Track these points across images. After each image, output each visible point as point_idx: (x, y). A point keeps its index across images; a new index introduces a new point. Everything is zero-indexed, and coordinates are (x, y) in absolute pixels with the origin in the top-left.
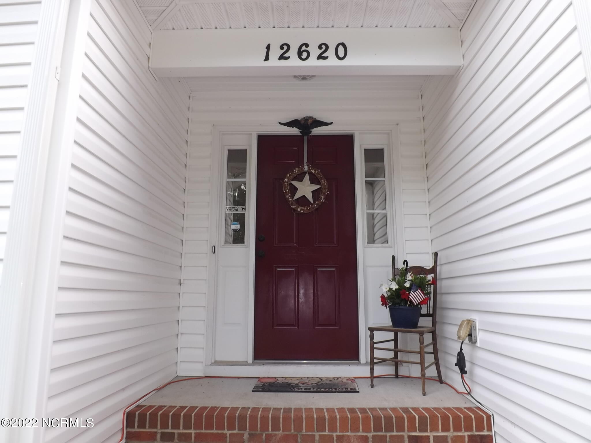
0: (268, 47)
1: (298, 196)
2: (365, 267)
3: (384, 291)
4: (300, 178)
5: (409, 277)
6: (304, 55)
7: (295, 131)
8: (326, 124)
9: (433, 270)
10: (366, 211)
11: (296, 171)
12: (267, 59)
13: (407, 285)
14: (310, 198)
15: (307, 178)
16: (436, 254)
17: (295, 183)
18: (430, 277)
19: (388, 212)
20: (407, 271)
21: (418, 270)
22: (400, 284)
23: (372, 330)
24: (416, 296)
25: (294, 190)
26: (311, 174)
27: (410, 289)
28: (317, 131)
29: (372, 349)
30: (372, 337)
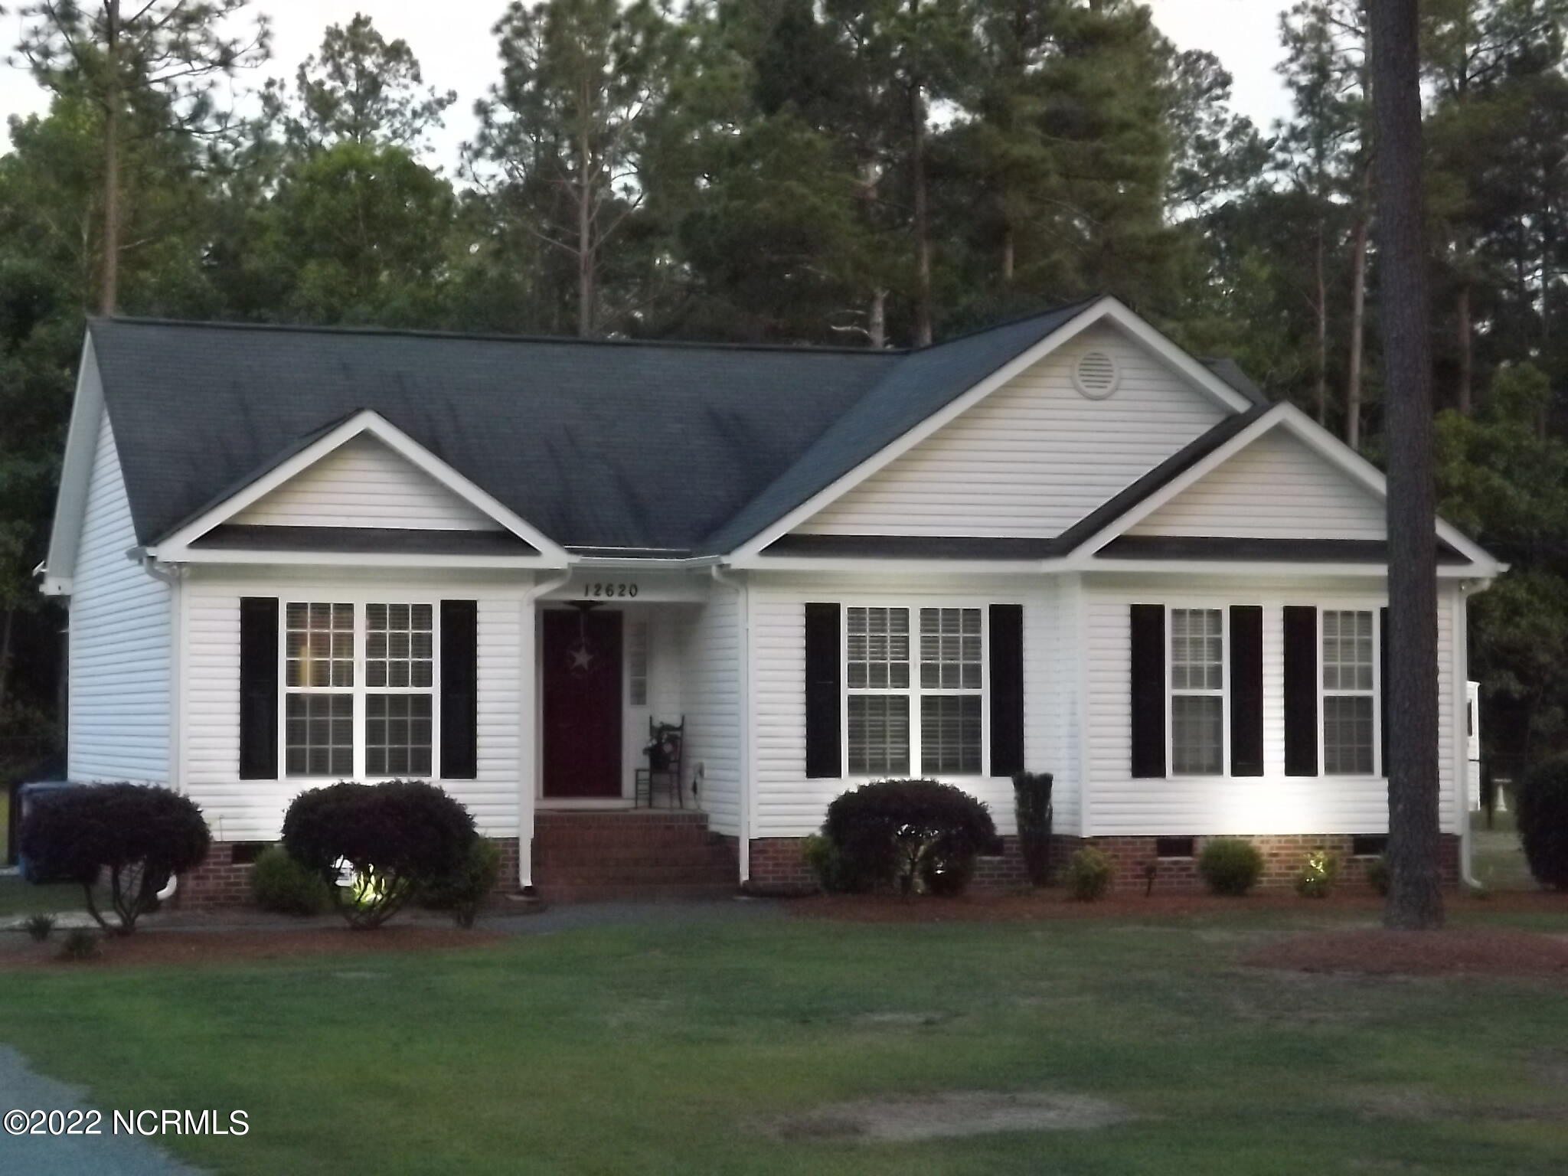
1: (576, 664)
2: (628, 724)
5: (664, 734)
9: (681, 728)
10: (630, 678)
14: (586, 666)
15: (583, 649)
16: (683, 717)
18: (679, 734)
19: (648, 678)
20: (662, 730)
21: (671, 729)
23: (637, 771)
24: (668, 748)
27: (664, 743)
29: (636, 784)
30: (637, 776)
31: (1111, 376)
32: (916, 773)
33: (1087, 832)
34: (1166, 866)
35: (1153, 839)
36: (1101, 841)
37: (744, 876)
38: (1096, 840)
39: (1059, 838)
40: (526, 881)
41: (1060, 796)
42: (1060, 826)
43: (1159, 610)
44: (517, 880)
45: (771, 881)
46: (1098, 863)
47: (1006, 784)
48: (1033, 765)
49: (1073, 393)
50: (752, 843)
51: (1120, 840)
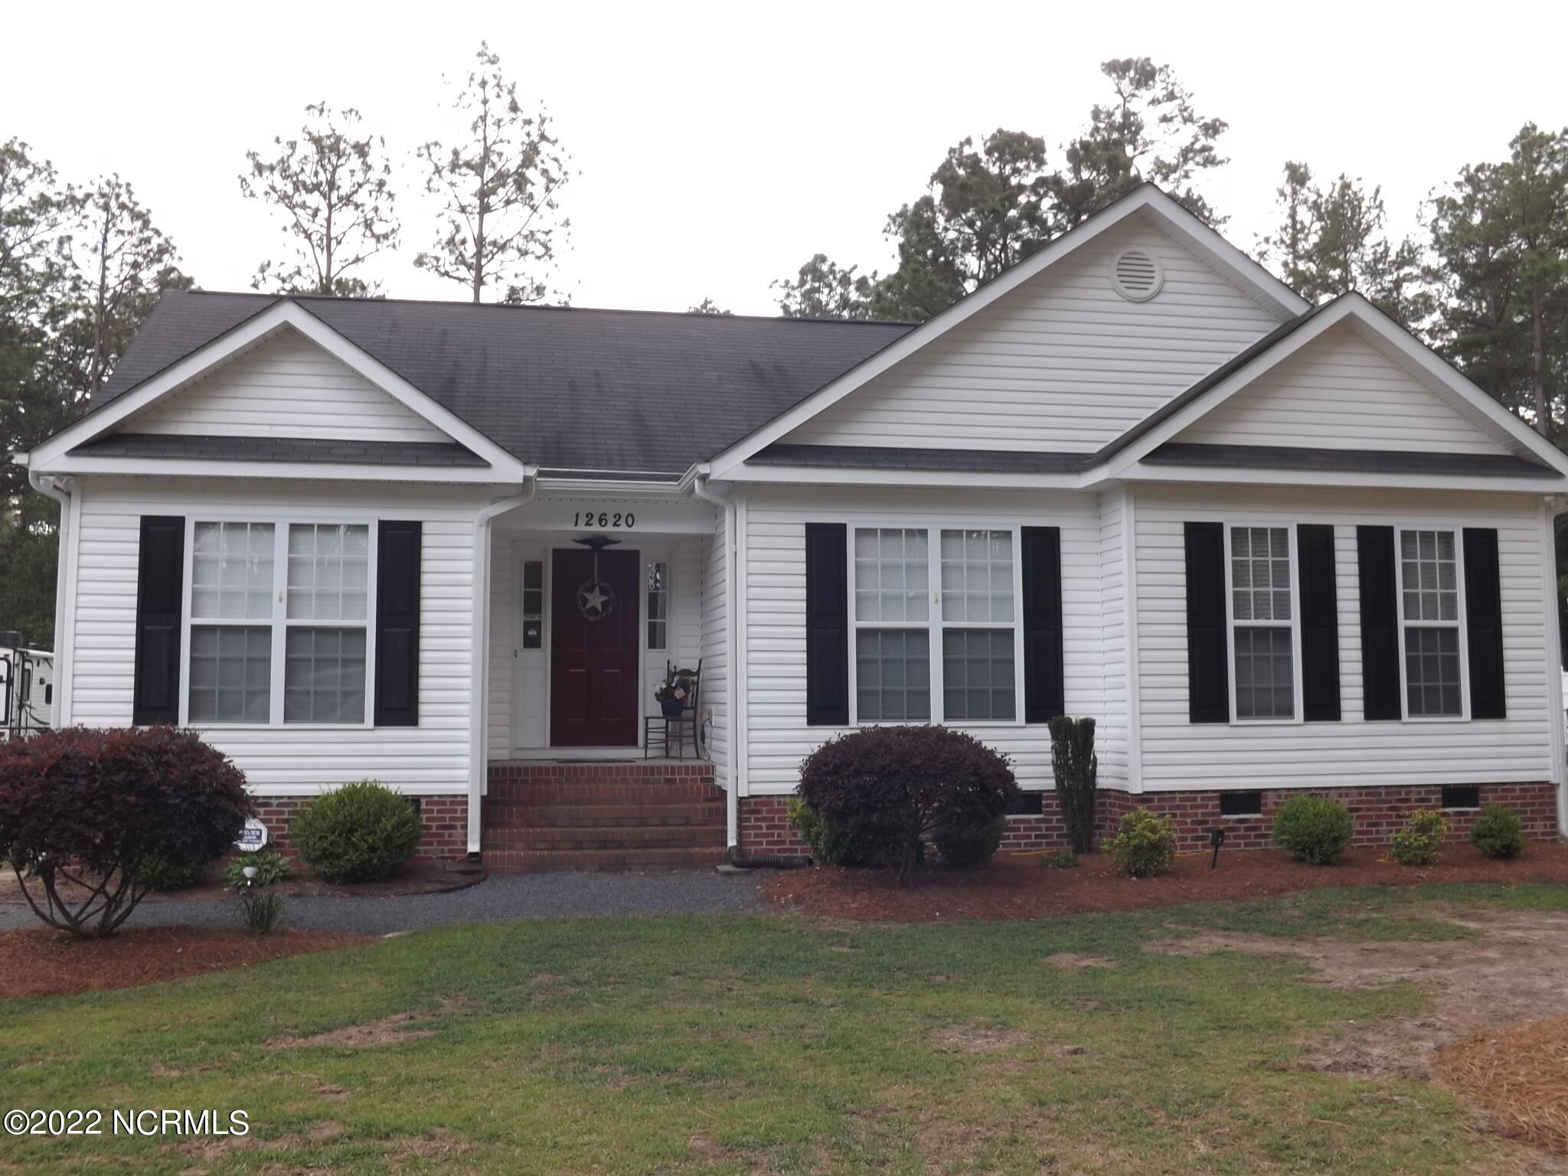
0: (577, 515)
1: (589, 606)
2: (645, 669)
3: (657, 689)
4: (591, 590)
5: (676, 679)
6: (603, 523)
7: (587, 547)
8: (616, 542)
9: (697, 673)
10: (647, 620)
11: (587, 585)
12: (576, 524)
13: (674, 685)
14: (600, 608)
15: (597, 590)
16: (700, 661)
17: (587, 595)
18: (695, 678)
19: (667, 621)
20: (675, 674)
21: (687, 672)
22: (669, 684)
23: (647, 719)
24: (679, 693)
25: (585, 601)
26: (600, 587)
27: (675, 688)
28: (607, 547)
29: (647, 732)
30: (647, 724)
31: (1153, 278)
32: (937, 717)
33: (1136, 787)
34: (1231, 825)
35: (1218, 795)
36: (1156, 797)
37: (732, 842)
38: (1147, 798)
39: (1105, 792)
40: (474, 847)
41: (1103, 745)
42: (1105, 778)
43: (1218, 528)
44: (465, 843)
45: (764, 846)
46: (1154, 830)
47: (1042, 732)
48: (1075, 709)
49: (1113, 295)
50: (741, 801)
51: (1178, 796)
